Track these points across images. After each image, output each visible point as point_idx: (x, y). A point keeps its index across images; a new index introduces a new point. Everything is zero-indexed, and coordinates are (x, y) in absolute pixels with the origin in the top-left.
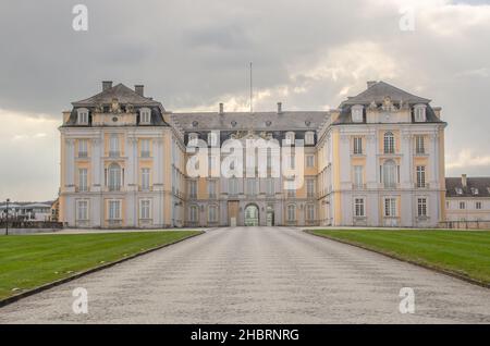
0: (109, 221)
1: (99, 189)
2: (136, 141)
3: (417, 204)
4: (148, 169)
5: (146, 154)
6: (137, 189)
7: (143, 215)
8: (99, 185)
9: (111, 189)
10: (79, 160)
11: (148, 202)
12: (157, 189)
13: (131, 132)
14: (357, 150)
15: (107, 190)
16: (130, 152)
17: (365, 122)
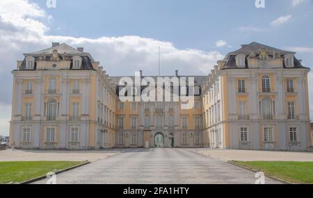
0: (46, 143)
1: (38, 118)
2: (69, 81)
3: (289, 132)
4: (78, 104)
5: (76, 92)
6: (68, 119)
7: (73, 139)
8: (39, 115)
9: (49, 118)
10: (25, 95)
11: (77, 129)
12: (83, 118)
13: (65, 73)
14: (242, 90)
15: (45, 119)
16: (64, 90)
17: (247, 67)
